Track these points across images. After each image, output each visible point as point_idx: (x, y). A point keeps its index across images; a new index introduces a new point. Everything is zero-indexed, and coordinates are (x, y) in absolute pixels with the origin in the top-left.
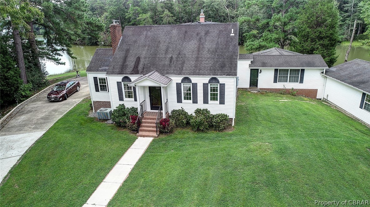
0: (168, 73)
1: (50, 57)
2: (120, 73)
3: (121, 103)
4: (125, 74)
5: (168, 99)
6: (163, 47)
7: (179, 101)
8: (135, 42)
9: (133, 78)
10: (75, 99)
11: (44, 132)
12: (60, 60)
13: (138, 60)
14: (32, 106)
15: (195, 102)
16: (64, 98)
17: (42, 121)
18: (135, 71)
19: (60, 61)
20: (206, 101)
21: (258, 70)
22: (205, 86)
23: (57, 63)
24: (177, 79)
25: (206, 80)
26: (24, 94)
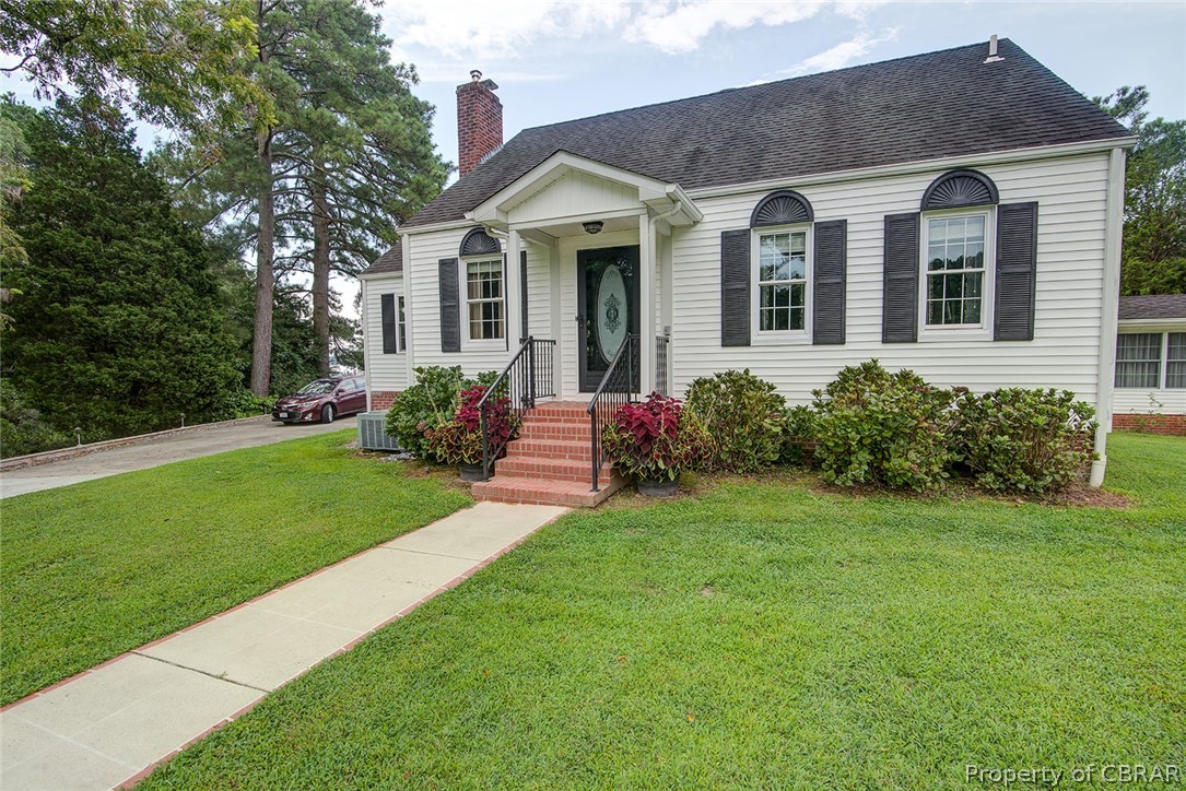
3: (450, 361)
5: (674, 328)
7: (734, 333)
15: (830, 332)
22: (899, 229)
24: (727, 210)
25: (904, 193)
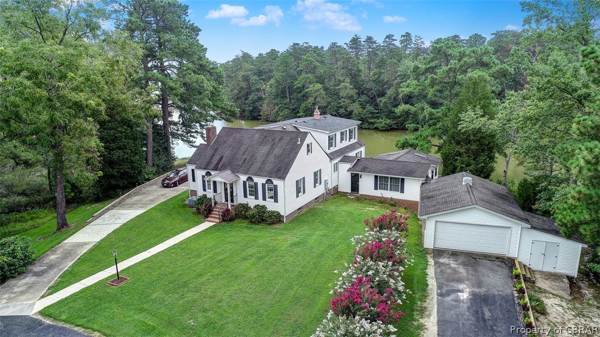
0: (237, 172)
1: (185, 139)
2: (205, 169)
3: (205, 193)
4: (208, 169)
5: (238, 194)
6: (243, 149)
7: (245, 196)
8: (225, 142)
9: (213, 173)
10: (185, 186)
11: (145, 211)
12: (195, 142)
13: (221, 158)
14: (149, 189)
15: (257, 198)
16: (175, 185)
17: (149, 202)
18: (215, 169)
19: (194, 144)
20: (264, 199)
21: (358, 174)
22: (263, 185)
23: (191, 145)
24: (243, 178)
25: (264, 180)
26: (147, 177)
